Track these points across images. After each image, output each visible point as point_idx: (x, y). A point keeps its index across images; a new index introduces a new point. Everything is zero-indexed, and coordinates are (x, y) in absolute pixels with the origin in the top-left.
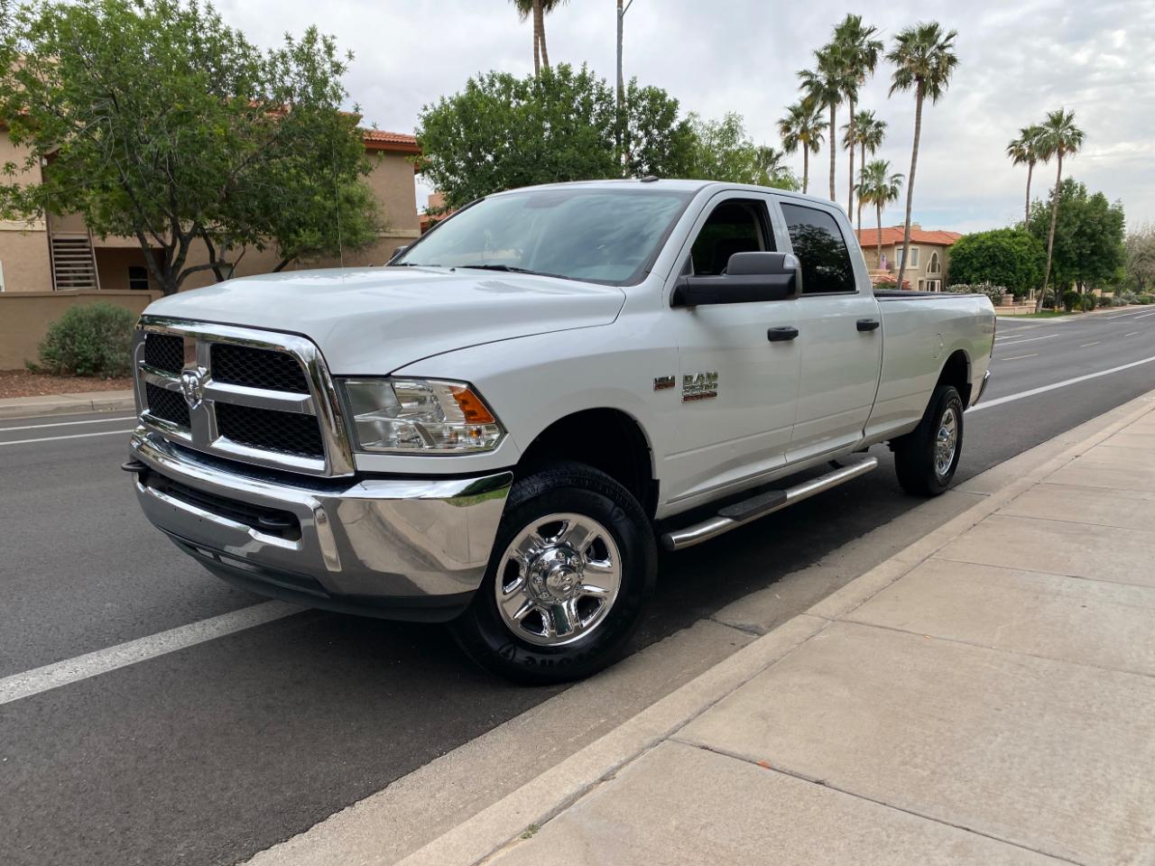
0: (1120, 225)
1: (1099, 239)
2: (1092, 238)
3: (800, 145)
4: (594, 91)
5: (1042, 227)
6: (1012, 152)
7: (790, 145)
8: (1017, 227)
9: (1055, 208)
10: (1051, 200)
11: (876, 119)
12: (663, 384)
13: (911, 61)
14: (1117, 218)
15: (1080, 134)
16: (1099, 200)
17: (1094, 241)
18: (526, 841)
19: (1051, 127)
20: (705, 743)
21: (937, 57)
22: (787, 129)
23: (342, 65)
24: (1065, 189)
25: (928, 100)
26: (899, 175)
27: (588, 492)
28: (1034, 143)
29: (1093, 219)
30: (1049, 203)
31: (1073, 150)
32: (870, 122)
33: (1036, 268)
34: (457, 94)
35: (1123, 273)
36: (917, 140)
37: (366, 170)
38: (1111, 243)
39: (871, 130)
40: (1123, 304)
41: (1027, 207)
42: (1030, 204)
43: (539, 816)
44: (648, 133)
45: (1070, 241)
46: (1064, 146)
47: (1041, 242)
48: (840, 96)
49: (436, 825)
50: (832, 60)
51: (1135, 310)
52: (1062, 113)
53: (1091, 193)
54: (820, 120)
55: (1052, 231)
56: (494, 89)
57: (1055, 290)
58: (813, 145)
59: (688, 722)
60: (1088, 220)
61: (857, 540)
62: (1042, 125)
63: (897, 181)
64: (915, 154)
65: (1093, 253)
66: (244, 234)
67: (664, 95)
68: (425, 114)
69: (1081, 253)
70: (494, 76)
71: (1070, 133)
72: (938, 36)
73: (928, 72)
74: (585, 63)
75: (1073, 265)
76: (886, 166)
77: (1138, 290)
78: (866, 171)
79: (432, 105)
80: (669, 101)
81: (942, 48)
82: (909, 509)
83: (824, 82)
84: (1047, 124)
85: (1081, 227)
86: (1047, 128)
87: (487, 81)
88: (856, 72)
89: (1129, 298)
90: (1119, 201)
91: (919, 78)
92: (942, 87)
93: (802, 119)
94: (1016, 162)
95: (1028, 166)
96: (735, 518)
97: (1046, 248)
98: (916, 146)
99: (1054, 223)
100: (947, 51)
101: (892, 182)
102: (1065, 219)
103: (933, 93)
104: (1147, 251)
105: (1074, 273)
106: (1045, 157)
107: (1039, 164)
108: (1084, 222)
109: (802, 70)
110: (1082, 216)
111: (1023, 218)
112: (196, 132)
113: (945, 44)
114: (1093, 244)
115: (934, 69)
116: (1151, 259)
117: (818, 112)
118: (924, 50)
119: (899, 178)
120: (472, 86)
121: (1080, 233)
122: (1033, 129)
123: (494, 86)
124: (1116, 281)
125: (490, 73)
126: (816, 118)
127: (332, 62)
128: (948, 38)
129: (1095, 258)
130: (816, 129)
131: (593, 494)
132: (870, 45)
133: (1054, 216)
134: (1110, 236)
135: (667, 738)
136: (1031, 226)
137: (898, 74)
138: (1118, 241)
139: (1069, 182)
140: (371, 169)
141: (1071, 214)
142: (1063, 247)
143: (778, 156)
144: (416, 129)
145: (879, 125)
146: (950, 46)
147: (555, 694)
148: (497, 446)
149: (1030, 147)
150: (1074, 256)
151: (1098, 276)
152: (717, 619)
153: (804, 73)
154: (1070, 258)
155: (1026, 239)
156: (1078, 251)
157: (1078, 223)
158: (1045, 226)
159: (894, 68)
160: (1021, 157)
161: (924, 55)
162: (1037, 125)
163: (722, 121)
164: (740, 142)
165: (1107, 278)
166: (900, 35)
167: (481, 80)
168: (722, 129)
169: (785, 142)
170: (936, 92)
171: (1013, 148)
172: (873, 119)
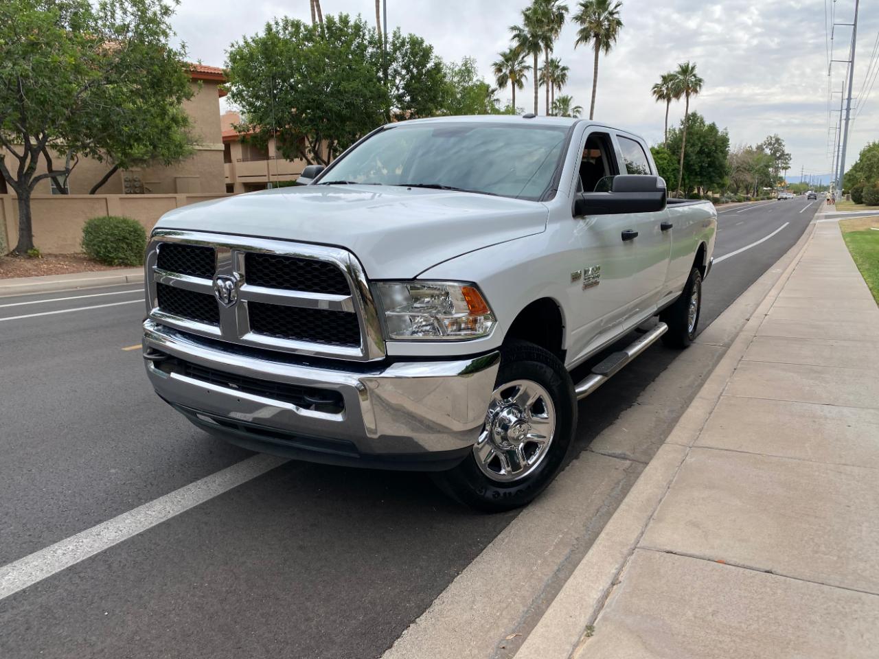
0: (727, 146)
1: (713, 156)
2: (709, 155)
3: (510, 82)
4: (367, 37)
5: (676, 146)
6: (655, 92)
7: (502, 83)
8: (659, 146)
9: (685, 134)
10: (682, 127)
11: (561, 64)
12: (575, 277)
13: (590, 22)
14: (724, 141)
15: (700, 80)
16: (713, 128)
17: (710, 157)
18: (591, 639)
19: (681, 75)
20: (668, 549)
21: (609, 20)
22: (499, 70)
23: (171, 9)
24: (691, 120)
25: (602, 53)
26: (580, 107)
27: (536, 363)
28: (670, 86)
29: (709, 141)
30: (680, 129)
31: (696, 91)
32: (557, 67)
33: (672, 176)
34: (257, 35)
35: (728, 181)
36: (595, 81)
37: (189, 96)
38: (721, 159)
39: (558, 72)
40: (727, 202)
41: (666, 132)
42: (668, 130)
43: (587, 617)
44: (409, 71)
45: (694, 158)
46: (690, 89)
47: (675, 157)
48: (540, 46)
49: (489, 631)
50: (535, 18)
51: (736, 206)
52: (688, 65)
53: (708, 122)
54: (523, 64)
55: (683, 150)
56: (287, 32)
57: (684, 191)
58: (518, 83)
59: (642, 533)
60: (706, 142)
61: (652, 383)
62: (675, 73)
63: (577, 111)
64: (594, 92)
65: (710, 166)
66: (84, 146)
67: (422, 41)
68: (230, 49)
69: (702, 165)
70: (287, 21)
71: (693, 80)
72: (609, 4)
73: (602, 32)
74: (359, 15)
75: (696, 174)
76: (570, 99)
77: (735, 192)
78: (555, 103)
79: (237, 43)
80: (426, 46)
81: (611, 14)
82: (674, 358)
83: (529, 36)
84: (679, 73)
85: (701, 147)
86: (679, 75)
87: (281, 24)
88: (552, 29)
89: (730, 198)
90: (726, 129)
91: (596, 35)
92: (612, 43)
93: (510, 63)
94: (658, 99)
95: (666, 102)
96: (604, 374)
97: (679, 163)
98: (595, 86)
99: (684, 144)
100: (616, 16)
101: (574, 112)
102: (691, 141)
103: (605, 47)
104: (742, 165)
105: (697, 180)
106: (677, 96)
107: (674, 100)
108: (703, 144)
109: (512, 26)
110: (702, 140)
111: (664, 140)
112: (49, 60)
113: (615, 11)
114: (709, 159)
115: (606, 29)
116: (744, 170)
117: (523, 57)
118: (599, 15)
119: (579, 109)
120: (269, 28)
121: (701, 152)
122: (669, 76)
123: (287, 29)
124: (722, 186)
125: (284, 18)
126: (521, 63)
127: (161, 6)
128: (616, 7)
129: (711, 169)
130: (521, 71)
131: (539, 364)
132: (559, 8)
133: (684, 139)
134: (720, 154)
135: (636, 547)
136: (669, 146)
137: (582, 31)
138: (725, 157)
139: (694, 115)
140: (193, 95)
141: (695, 137)
142: (689, 161)
143: (493, 91)
144: (225, 62)
145: (564, 69)
146: (617, 13)
147: (513, 518)
148: (491, 332)
149: (667, 89)
150: (697, 168)
151: (712, 182)
152: (593, 450)
153: (514, 28)
154: (695, 169)
155: (666, 155)
156: (700, 164)
157: (700, 145)
158: (678, 146)
159: (578, 27)
160: (661, 96)
161: (599, 18)
162: (672, 73)
163: (460, 64)
164: (475, 79)
165: (718, 184)
166: (583, 2)
167: (277, 23)
168: (460, 70)
169: (498, 80)
170: (607, 46)
171: (656, 89)
172: (559, 64)
